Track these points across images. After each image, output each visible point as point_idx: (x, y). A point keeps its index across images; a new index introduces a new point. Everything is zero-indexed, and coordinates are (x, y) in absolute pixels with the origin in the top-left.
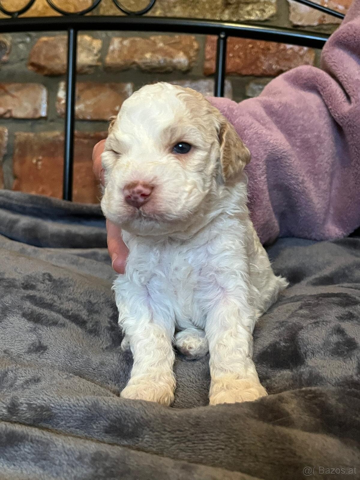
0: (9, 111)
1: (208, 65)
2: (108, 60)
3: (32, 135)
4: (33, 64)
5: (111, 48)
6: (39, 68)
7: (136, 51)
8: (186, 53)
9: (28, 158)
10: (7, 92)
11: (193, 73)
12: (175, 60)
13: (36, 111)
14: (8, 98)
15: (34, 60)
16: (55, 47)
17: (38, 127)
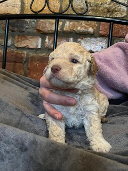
0: (28, 46)
1: (100, 32)
2: (65, 29)
3: (35, 54)
4: (37, 29)
5: (66, 25)
6: (39, 31)
7: (75, 26)
8: (93, 28)
9: (34, 63)
10: (27, 39)
11: (95, 35)
12: (89, 30)
13: (37, 46)
14: (27, 41)
15: (38, 28)
16: (45, 24)
17: (37, 52)
